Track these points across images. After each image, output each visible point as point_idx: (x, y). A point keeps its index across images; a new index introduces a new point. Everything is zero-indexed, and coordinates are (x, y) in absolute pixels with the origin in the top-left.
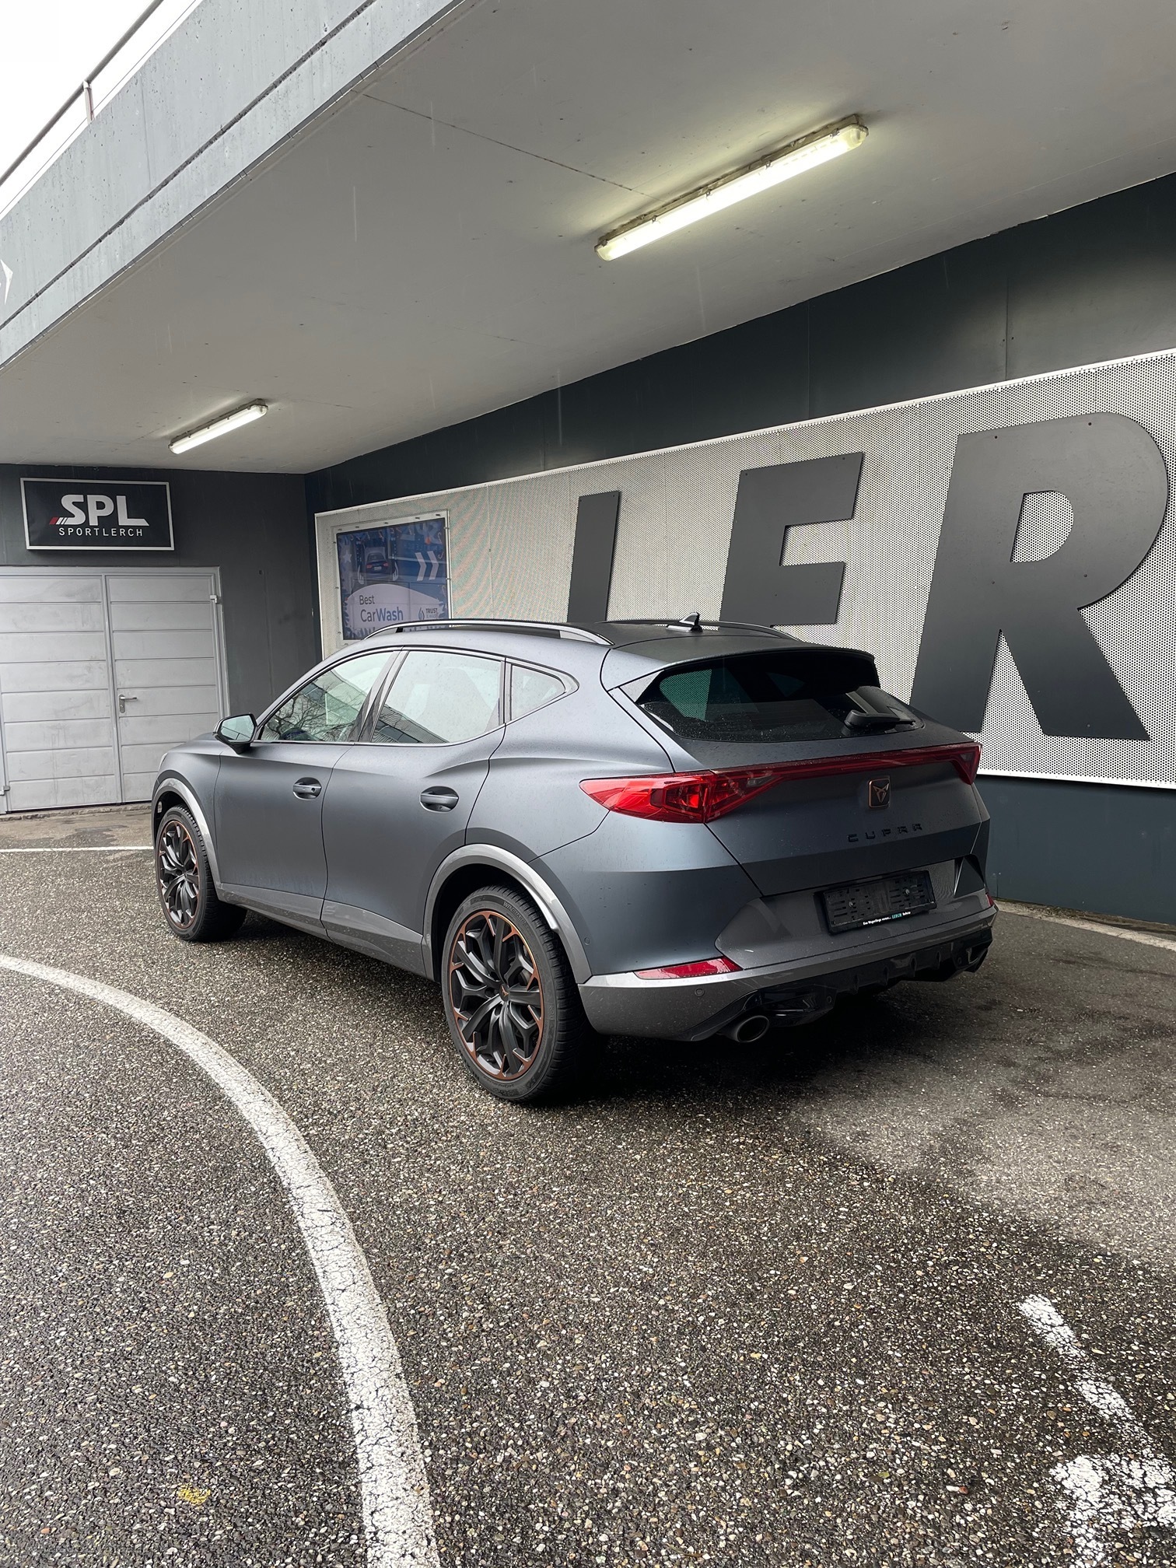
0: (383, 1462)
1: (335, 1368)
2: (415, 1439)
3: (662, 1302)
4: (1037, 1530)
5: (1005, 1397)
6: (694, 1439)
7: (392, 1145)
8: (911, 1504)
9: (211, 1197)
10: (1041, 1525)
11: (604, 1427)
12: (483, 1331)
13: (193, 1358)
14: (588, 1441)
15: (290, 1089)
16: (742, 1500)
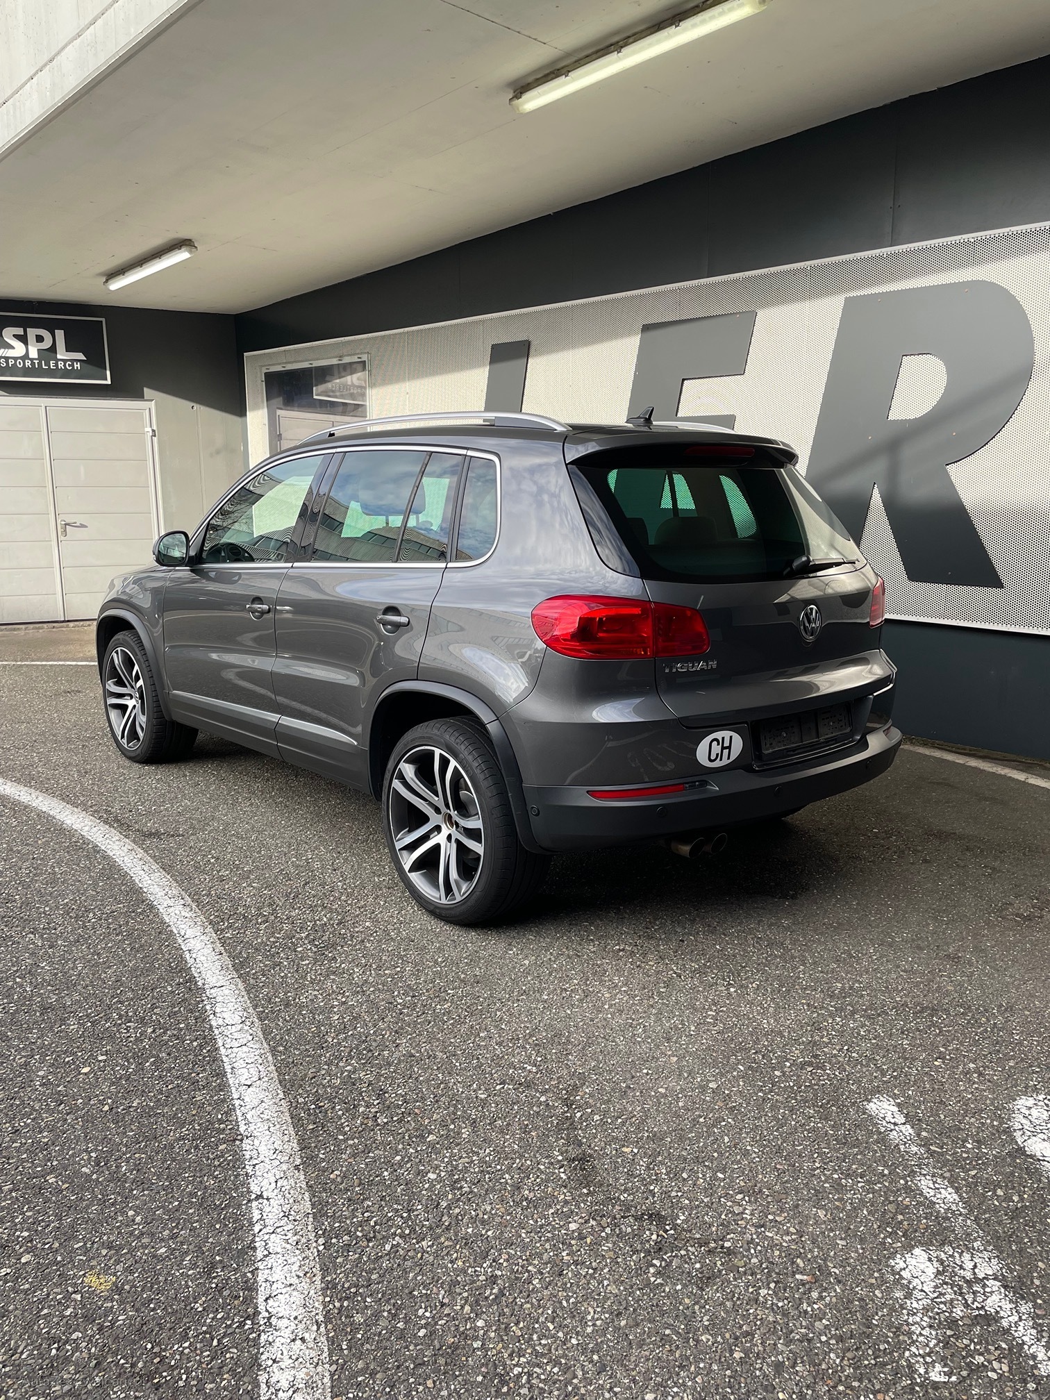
0: (279, 1250)
1: (238, 1161)
2: (309, 1228)
3: (543, 1099)
4: (877, 1318)
5: (851, 1190)
6: (567, 1229)
7: (301, 949)
8: (763, 1292)
9: (130, 995)
10: (880, 1314)
11: (486, 1217)
12: (378, 1125)
13: (105, 1149)
14: (470, 1230)
15: (209, 895)
16: (609, 1288)
